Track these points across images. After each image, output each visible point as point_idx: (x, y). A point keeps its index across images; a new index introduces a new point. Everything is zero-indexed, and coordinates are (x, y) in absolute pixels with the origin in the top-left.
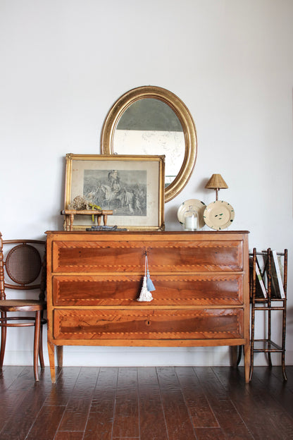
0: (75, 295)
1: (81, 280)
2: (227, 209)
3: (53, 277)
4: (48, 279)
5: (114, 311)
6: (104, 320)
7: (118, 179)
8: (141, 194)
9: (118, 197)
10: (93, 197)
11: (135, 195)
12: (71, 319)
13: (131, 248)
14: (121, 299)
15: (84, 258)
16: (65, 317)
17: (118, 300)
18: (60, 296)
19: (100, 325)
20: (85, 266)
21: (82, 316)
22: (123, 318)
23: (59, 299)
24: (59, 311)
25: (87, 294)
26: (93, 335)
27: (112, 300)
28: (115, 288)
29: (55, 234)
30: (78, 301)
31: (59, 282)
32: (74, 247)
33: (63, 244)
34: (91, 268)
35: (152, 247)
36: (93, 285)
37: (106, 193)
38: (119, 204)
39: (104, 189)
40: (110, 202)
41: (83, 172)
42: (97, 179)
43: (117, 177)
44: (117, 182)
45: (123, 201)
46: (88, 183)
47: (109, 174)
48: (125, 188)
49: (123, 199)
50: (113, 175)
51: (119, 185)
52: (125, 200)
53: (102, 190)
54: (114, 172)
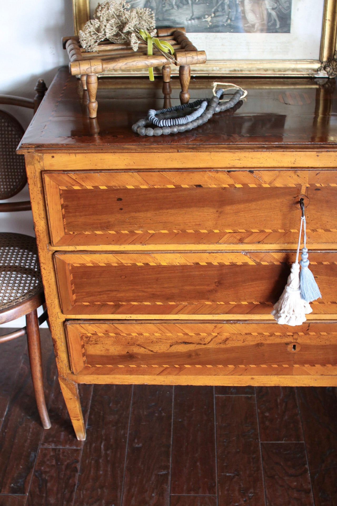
0: (114, 294)
1: (126, 261)
3: (53, 254)
4: (42, 260)
5: (210, 326)
6: (185, 343)
12: (109, 342)
13: (260, 188)
14: (231, 303)
15: (133, 214)
16: (95, 337)
17: (222, 303)
18: (76, 295)
19: (177, 352)
20: (136, 232)
21: (134, 334)
22: (233, 340)
23: (76, 301)
24: (78, 326)
25: (143, 291)
26: (162, 369)
27: (207, 303)
28: (216, 280)
29: (45, 155)
30: (122, 305)
31: (70, 268)
32: (102, 188)
33: (71, 181)
34: (153, 235)
35: (318, 185)
36: (158, 274)
38: (217, 2)
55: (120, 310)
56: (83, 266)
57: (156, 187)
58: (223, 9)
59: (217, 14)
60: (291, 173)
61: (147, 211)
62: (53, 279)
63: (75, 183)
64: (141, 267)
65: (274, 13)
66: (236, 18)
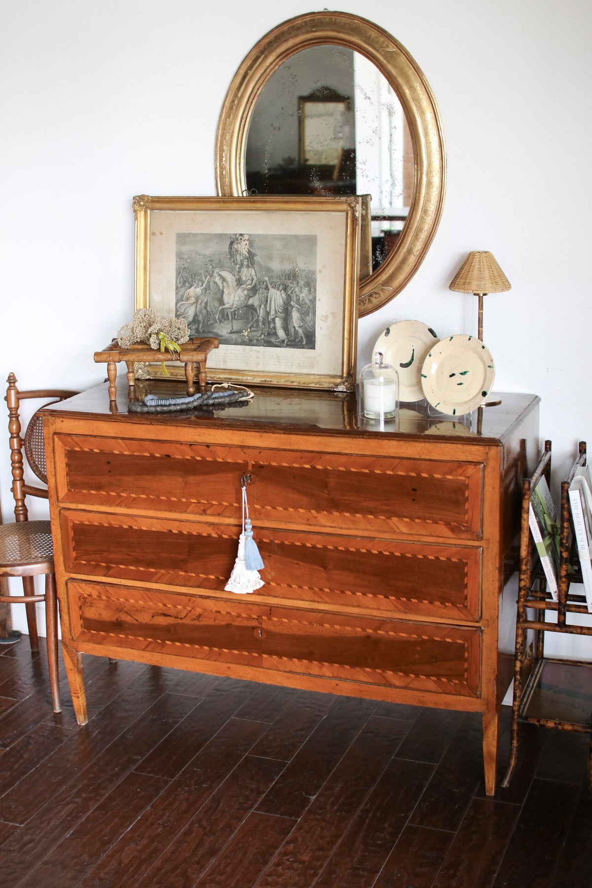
0: (106, 555)
1: (116, 524)
2: (481, 358)
3: (60, 511)
5: (185, 599)
6: (165, 615)
7: (251, 256)
8: (304, 294)
9: (251, 302)
10: (197, 298)
11: (289, 297)
13: (215, 462)
14: (201, 575)
15: (119, 477)
16: (90, 598)
17: (193, 575)
18: (76, 553)
19: (158, 625)
20: (122, 494)
21: (122, 600)
22: (205, 617)
23: (76, 559)
24: (76, 584)
25: (129, 555)
26: (147, 643)
27: (181, 573)
28: (187, 550)
29: (57, 419)
30: (112, 567)
31: (72, 524)
32: (95, 451)
33: (73, 443)
34: (134, 499)
35: (261, 463)
36: (140, 538)
37: (225, 290)
38: (253, 319)
39: (221, 280)
40: (235, 311)
41: (174, 239)
42: (204, 256)
43: (249, 252)
44: (250, 265)
45: (261, 311)
46: (186, 265)
47: (232, 243)
48: (267, 279)
49: (263, 306)
50: (239, 246)
51: (253, 271)
52: (268, 309)
53: (215, 282)
54: (241, 239)
55: (111, 572)
56: (82, 524)
57: (135, 454)
58: (258, 325)
59: (253, 329)
60: (239, 450)
61: (129, 475)
63: (76, 445)
64: (126, 529)
65: (300, 331)
66: (269, 334)
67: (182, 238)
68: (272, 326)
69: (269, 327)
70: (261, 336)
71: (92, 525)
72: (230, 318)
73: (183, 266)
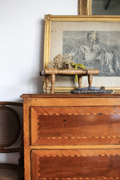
0: (59, 173)
1: (66, 154)
3: (31, 151)
4: (25, 154)
7: (97, 40)
9: (97, 58)
10: (73, 58)
11: (115, 56)
14: (117, 178)
15: (70, 128)
17: (112, 178)
18: (40, 174)
20: (72, 138)
23: (39, 177)
25: (73, 171)
27: (105, 178)
28: (109, 165)
29: (33, 98)
31: (39, 158)
32: (57, 114)
33: (43, 111)
34: (79, 140)
36: (81, 161)
37: (86, 54)
38: (99, 65)
39: (84, 50)
40: (90, 62)
41: (62, 33)
42: (76, 40)
43: (96, 38)
44: (97, 43)
45: (102, 62)
46: (67, 44)
47: (88, 35)
48: (104, 49)
49: (103, 60)
50: (92, 36)
51: (98, 46)
52: (105, 61)
53: (81, 51)
54: (92, 33)
56: (45, 157)
57: (81, 114)
58: (101, 68)
59: (99, 69)
61: (77, 126)
62: (30, 165)
63: (45, 112)
64: (73, 157)
66: (106, 71)
67: (65, 33)
68: (107, 68)
69: (106, 68)
70: (103, 72)
71: (51, 157)
72: (88, 65)
73: (66, 44)
